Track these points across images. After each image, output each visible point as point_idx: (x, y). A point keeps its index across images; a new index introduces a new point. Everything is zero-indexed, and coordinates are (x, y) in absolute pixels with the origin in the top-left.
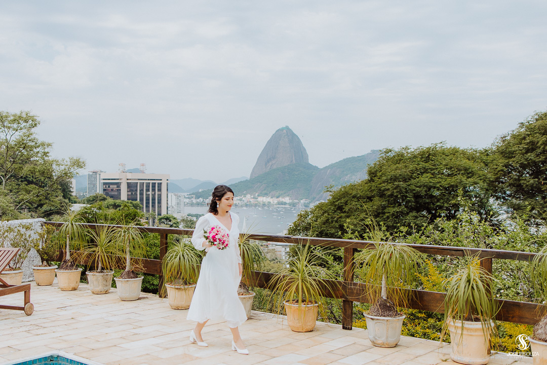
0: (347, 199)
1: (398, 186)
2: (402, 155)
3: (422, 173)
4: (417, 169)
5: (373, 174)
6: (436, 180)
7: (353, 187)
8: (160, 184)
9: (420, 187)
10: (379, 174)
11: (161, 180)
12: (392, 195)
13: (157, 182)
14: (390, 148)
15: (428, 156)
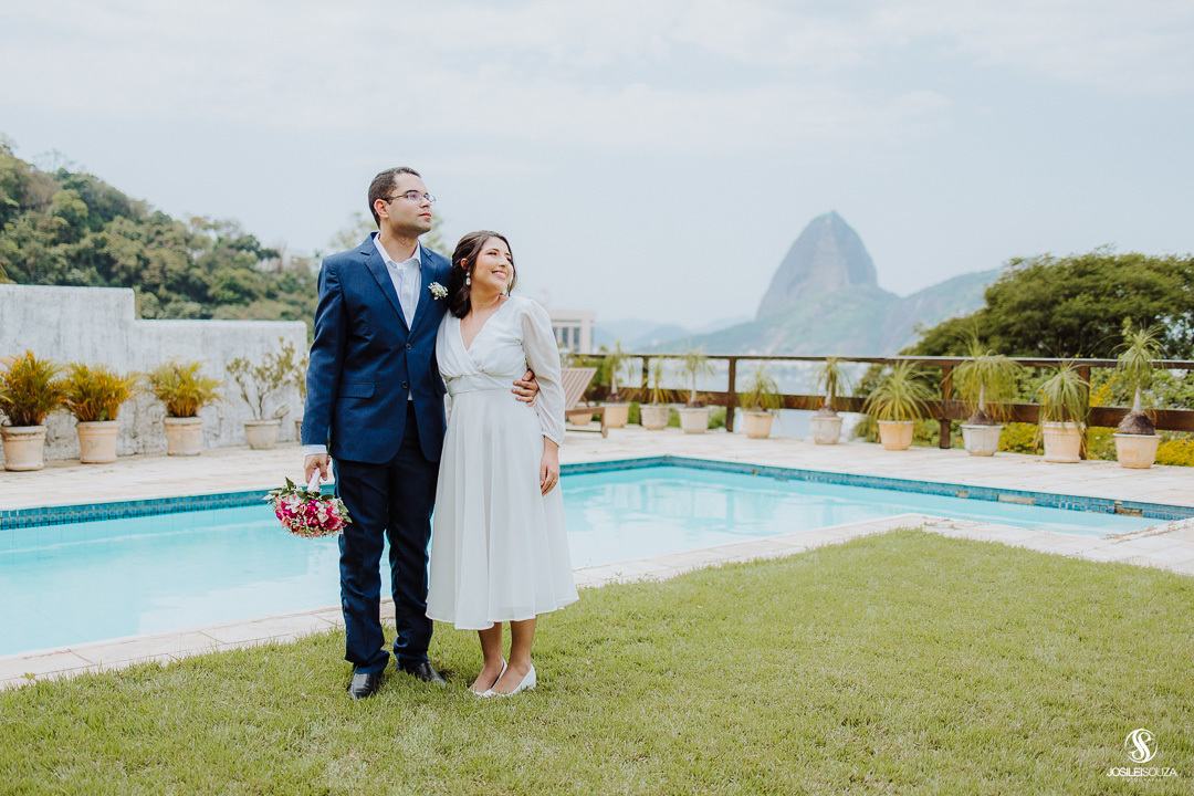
0: (943, 340)
1: (1029, 318)
2: (1041, 268)
3: (1073, 295)
4: (1063, 287)
5: (992, 299)
6: (1098, 306)
7: (955, 322)
8: (577, 331)
9: (1071, 316)
10: (1000, 299)
11: (578, 321)
12: (1019, 334)
13: (571, 326)
14: (1019, 257)
15: (1084, 269)
